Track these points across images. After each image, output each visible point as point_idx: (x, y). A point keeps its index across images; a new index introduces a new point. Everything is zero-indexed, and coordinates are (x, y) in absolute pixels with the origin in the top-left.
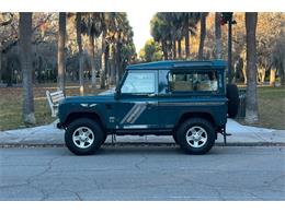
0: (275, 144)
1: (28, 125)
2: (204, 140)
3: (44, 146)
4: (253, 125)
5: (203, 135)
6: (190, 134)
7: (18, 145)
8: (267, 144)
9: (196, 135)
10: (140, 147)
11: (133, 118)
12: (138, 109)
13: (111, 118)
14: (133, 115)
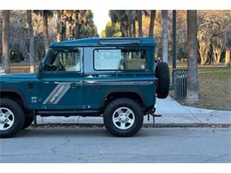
0: (210, 126)
2: (132, 122)
4: (192, 105)
5: (131, 116)
6: (117, 115)
8: (202, 125)
9: (123, 116)
11: (56, 98)
12: (61, 89)
13: (33, 98)
14: (56, 95)
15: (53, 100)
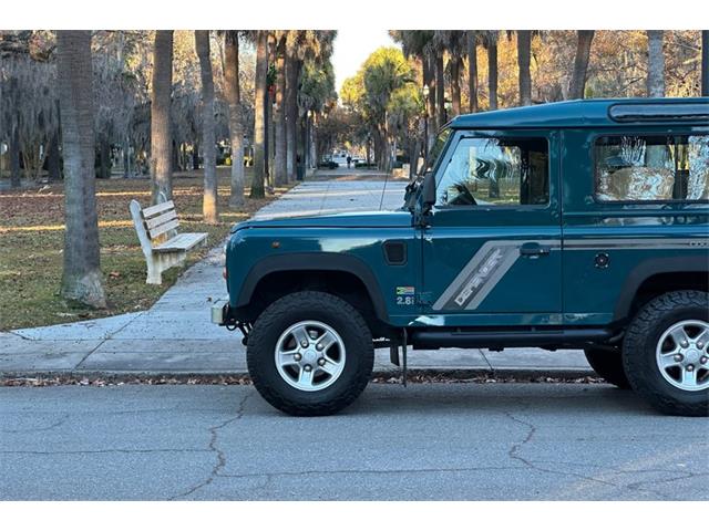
1: (84, 310)
3: (157, 380)
7: (69, 378)
10: (470, 385)
11: (476, 291)
12: (492, 262)
13: (402, 290)
14: (476, 281)
15: (464, 296)
